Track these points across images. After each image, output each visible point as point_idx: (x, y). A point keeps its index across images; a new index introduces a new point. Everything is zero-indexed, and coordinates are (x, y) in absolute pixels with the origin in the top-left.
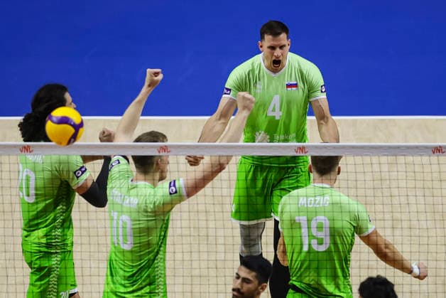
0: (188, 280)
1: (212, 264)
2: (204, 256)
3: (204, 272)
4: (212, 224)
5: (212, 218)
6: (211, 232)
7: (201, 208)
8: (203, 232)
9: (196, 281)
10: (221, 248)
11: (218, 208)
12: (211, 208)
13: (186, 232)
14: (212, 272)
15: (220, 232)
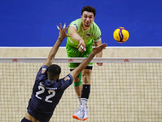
0: (136, 113)
1: (146, 107)
2: (143, 103)
3: (143, 110)
4: (146, 90)
5: (146, 88)
6: (146, 94)
7: (142, 84)
8: (143, 94)
9: (140, 113)
10: (150, 100)
11: (148, 84)
12: (146, 84)
13: (136, 93)
14: (146, 110)
15: (150, 94)
